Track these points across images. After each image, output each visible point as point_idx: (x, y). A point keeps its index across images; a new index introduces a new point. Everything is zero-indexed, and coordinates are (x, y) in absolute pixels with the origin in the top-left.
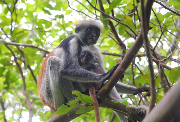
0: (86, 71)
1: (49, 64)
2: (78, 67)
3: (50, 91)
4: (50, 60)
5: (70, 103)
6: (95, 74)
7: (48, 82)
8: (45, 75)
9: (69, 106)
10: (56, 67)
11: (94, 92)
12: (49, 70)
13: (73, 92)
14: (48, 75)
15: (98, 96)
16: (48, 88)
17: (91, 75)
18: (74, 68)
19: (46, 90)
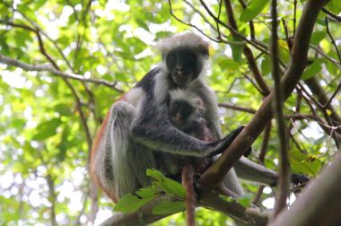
0: (181, 132)
1: (113, 117)
2: (166, 123)
3: (111, 167)
4: (115, 109)
5: (143, 191)
6: (196, 140)
7: (109, 149)
8: (105, 137)
9: (140, 198)
10: (126, 122)
11: (191, 176)
12: (112, 127)
13: (149, 172)
14: (109, 136)
15: (198, 185)
16: (108, 161)
17: (188, 142)
18: (157, 126)
19: (103, 164)
